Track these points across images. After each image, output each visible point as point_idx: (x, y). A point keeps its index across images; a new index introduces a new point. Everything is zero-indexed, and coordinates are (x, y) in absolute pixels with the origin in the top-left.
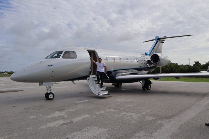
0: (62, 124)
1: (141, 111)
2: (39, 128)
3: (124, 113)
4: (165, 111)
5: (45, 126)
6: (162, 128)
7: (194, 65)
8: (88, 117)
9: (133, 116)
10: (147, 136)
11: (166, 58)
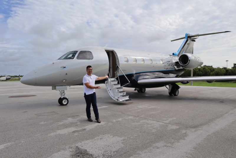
0: (74, 131)
1: (164, 119)
2: (48, 135)
3: (144, 121)
4: (192, 120)
5: (55, 133)
6: (186, 138)
7: (232, 68)
8: (103, 124)
9: (154, 125)
10: (167, 147)
11: (198, 59)
